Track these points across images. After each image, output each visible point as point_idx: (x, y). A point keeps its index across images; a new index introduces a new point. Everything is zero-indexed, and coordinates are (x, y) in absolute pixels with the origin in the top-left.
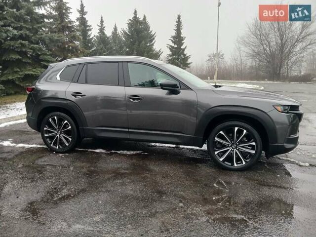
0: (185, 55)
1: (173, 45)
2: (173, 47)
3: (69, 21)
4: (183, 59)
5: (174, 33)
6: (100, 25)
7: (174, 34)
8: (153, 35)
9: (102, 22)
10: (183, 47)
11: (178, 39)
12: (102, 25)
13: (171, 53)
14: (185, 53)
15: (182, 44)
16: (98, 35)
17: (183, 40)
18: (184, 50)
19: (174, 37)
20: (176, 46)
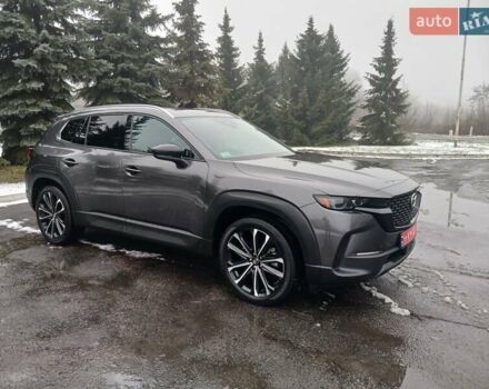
0: (397, 91)
1: (377, 73)
2: (376, 78)
3: (200, 44)
4: (394, 99)
5: (379, 54)
6: (257, 46)
7: (380, 56)
8: (344, 59)
9: (261, 41)
10: (394, 77)
11: (387, 62)
12: (261, 45)
13: (372, 88)
14: (398, 87)
15: (393, 72)
16: (253, 62)
17: (396, 65)
18: (396, 82)
19: (378, 60)
20: (383, 76)
